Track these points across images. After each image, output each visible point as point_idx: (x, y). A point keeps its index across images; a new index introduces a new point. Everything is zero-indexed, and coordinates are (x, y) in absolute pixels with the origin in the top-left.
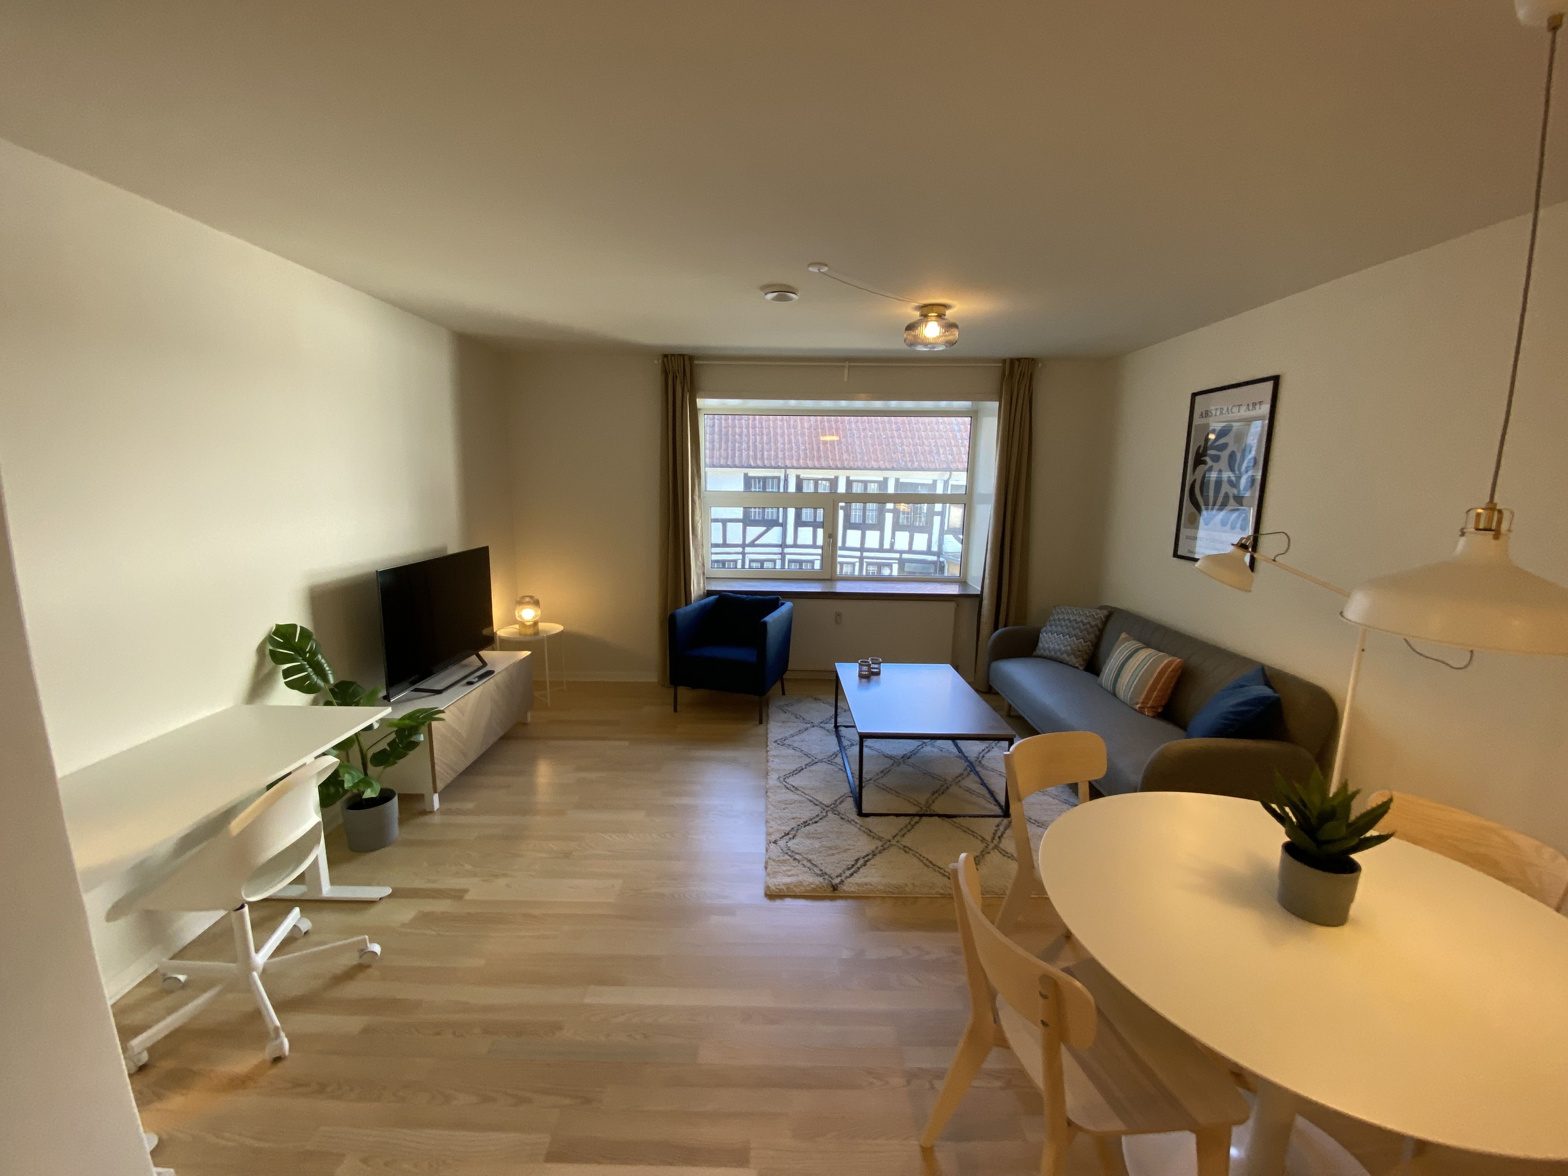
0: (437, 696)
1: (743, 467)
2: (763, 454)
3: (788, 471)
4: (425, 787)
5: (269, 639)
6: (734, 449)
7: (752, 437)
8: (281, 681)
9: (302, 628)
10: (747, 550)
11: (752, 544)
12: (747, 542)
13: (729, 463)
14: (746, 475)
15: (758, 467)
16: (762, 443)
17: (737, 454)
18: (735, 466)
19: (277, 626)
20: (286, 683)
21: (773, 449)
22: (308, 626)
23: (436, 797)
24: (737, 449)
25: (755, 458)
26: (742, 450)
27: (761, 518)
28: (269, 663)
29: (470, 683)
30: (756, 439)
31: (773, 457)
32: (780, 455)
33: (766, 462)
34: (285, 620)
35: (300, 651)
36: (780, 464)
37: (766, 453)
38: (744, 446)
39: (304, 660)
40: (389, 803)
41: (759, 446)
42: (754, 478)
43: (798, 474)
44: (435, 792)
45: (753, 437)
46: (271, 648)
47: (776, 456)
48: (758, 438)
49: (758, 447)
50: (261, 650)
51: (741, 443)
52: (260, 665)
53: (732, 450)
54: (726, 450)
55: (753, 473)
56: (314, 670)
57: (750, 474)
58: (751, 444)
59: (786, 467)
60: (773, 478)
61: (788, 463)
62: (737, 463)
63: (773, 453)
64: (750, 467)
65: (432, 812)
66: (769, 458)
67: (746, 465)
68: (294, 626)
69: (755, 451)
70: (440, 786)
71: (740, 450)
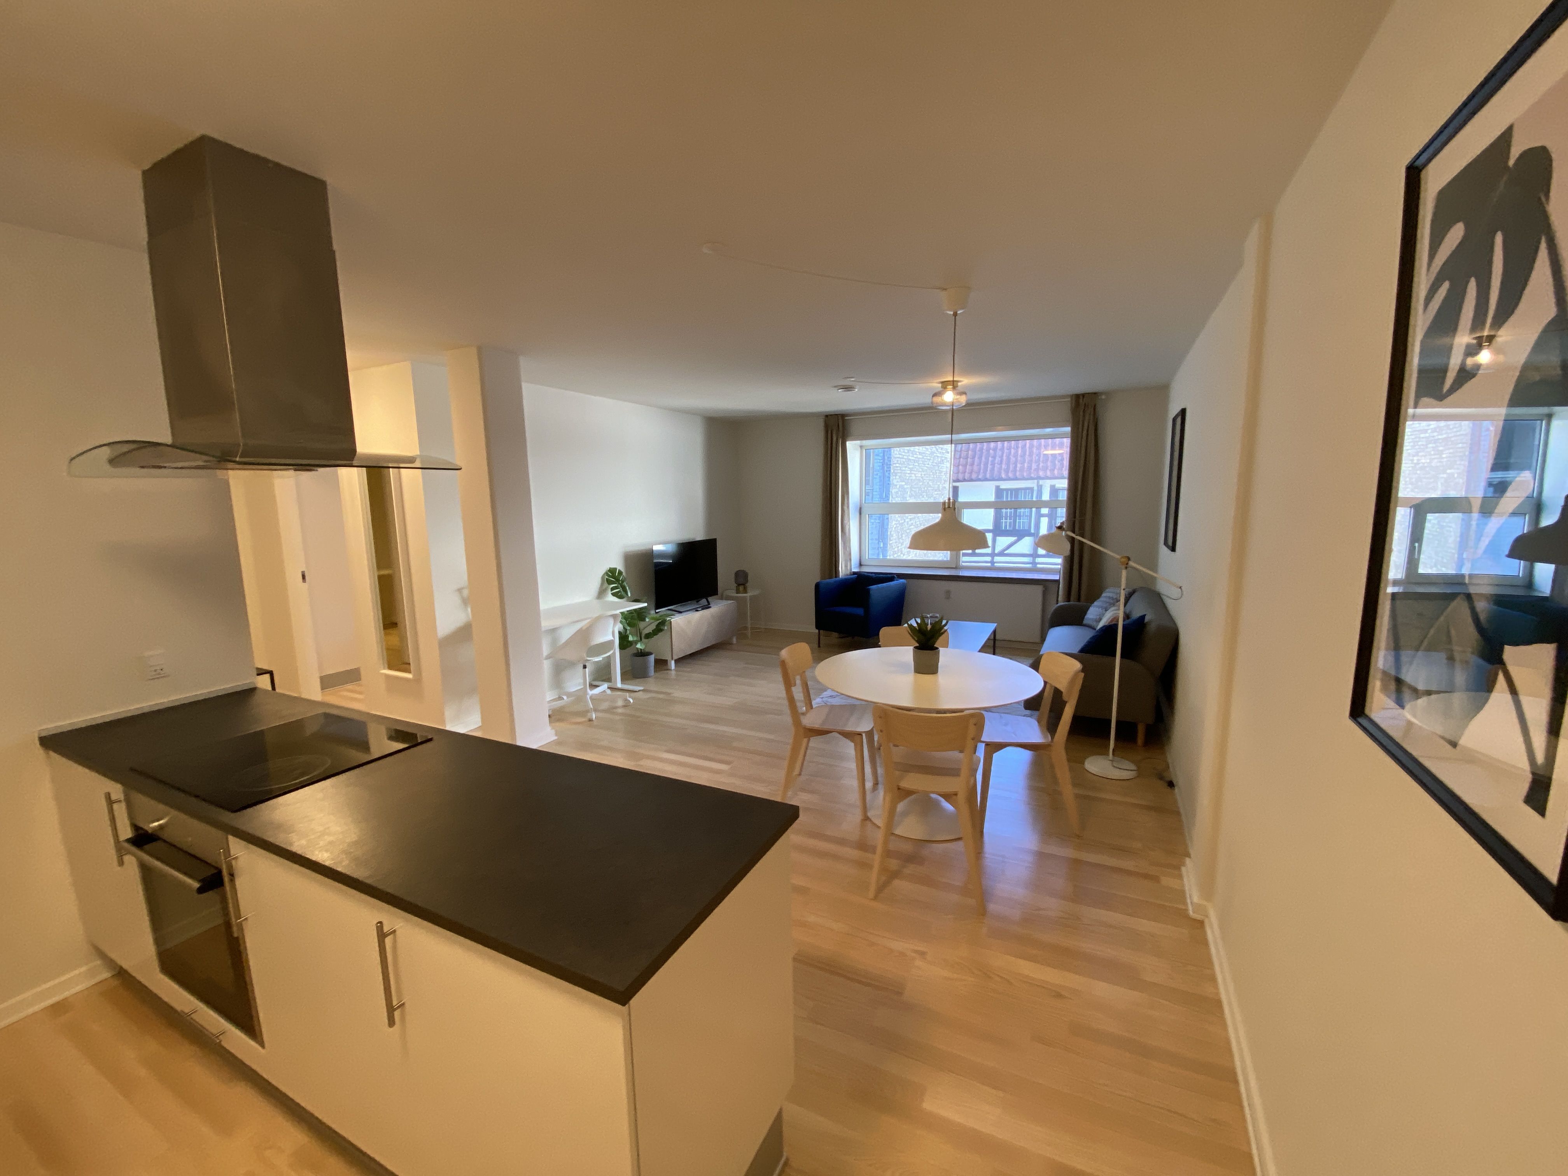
0: (680, 614)
1: (993, 480)
2: (1016, 466)
3: (1041, 482)
4: (668, 658)
5: (606, 573)
6: (986, 464)
7: (1006, 451)
8: (610, 592)
9: (619, 570)
10: (997, 559)
11: (1001, 554)
12: (996, 551)
13: (980, 477)
14: (998, 488)
15: (1009, 479)
16: (1016, 456)
17: (990, 467)
18: (986, 480)
19: (610, 568)
20: (612, 594)
21: (1027, 461)
22: (623, 570)
23: (673, 662)
24: (990, 463)
25: (1007, 471)
26: (995, 464)
27: (1011, 529)
28: (606, 584)
29: (698, 611)
30: (1010, 453)
31: (1025, 469)
32: (1034, 466)
33: (1018, 474)
34: (613, 566)
35: (617, 580)
36: (1032, 475)
37: (1019, 465)
38: (998, 459)
39: (619, 584)
40: (651, 656)
41: (1013, 459)
42: (1007, 490)
43: (1053, 484)
44: (672, 659)
45: (1008, 451)
46: (607, 577)
47: (1030, 468)
48: (1013, 451)
49: (1011, 460)
50: (603, 578)
51: (994, 457)
52: (602, 584)
53: (984, 465)
54: (979, 464)
55: (1004, 485)
56: (622, 589)
57: (1002, 487)
58: (1005, 458)
59: (1039, 478)
60: (1026, 489)
61: (1041, 474)
62: (988, 476)
63: (1026, 465)
64: (1001, 479)
65: (671, 670)
66: (1022, 469)
67: (996, 478)
68: (616, 569)
69: (1008, 464)
70: (675, 657)
71: (993, 464)
